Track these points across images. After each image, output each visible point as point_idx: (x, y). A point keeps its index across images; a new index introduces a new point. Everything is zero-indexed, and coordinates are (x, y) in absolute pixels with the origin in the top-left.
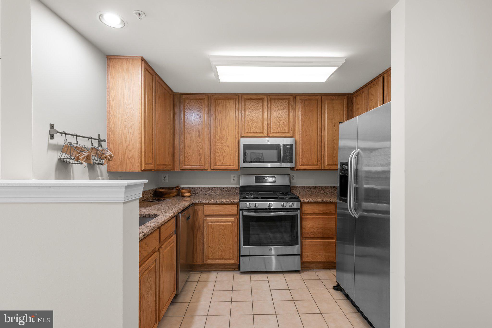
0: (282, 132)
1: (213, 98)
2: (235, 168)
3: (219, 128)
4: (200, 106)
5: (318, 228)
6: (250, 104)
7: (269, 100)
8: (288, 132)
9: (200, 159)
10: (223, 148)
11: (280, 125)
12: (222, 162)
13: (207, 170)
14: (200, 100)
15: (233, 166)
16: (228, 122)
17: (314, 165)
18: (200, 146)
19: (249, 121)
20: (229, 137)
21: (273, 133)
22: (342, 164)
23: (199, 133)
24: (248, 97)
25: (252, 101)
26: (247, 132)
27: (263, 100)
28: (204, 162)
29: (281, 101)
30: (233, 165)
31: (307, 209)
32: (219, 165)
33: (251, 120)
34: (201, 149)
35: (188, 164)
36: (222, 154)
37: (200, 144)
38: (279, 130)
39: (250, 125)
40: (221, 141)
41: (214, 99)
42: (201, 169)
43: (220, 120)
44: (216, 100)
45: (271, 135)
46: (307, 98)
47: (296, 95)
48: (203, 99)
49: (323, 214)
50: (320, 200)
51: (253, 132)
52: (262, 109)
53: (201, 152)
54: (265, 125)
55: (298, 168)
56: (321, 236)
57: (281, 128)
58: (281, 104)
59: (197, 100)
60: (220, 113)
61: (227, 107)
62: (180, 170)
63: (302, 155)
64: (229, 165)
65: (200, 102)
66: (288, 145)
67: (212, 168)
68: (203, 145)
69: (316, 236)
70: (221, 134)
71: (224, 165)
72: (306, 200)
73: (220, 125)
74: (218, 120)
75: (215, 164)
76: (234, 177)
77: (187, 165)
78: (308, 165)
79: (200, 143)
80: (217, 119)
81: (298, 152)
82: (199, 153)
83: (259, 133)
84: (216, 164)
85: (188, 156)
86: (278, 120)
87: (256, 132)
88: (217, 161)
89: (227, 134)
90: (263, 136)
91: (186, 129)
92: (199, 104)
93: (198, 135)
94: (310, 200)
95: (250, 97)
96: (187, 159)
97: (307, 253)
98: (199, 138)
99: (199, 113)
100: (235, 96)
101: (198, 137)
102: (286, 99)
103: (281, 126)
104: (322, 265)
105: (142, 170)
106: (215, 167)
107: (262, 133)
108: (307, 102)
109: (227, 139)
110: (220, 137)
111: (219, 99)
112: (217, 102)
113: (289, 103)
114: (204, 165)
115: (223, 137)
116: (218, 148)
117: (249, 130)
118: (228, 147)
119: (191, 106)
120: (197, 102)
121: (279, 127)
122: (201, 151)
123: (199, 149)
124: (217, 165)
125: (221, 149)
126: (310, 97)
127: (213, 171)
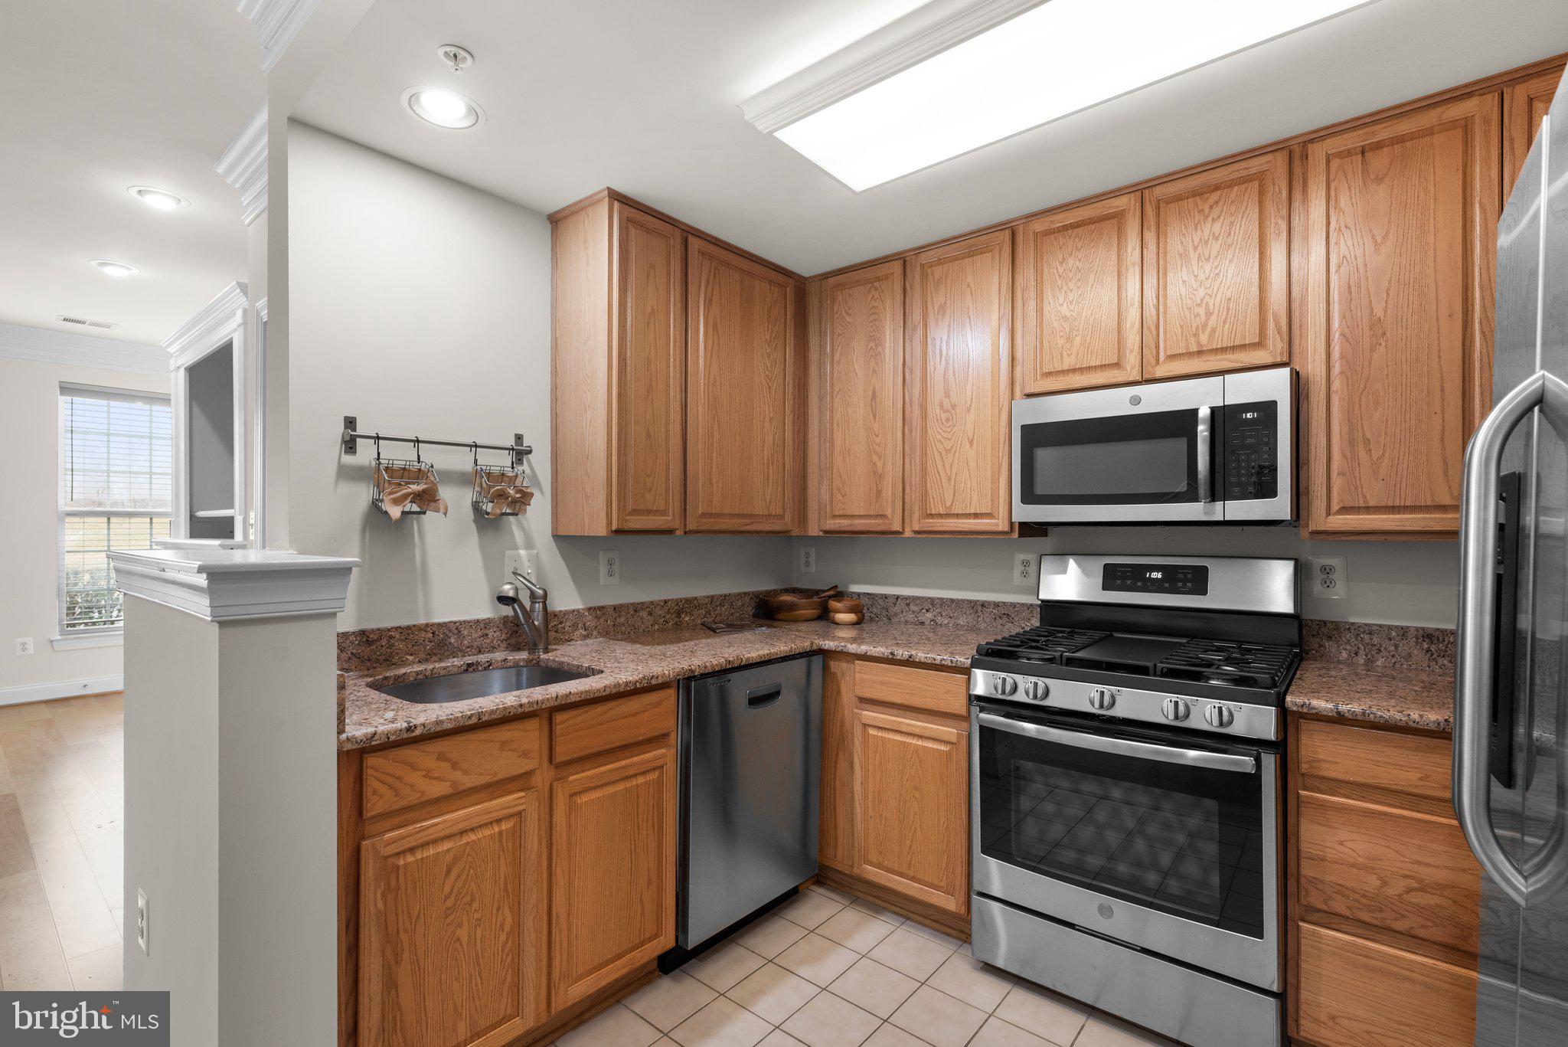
0: (1223, 350)
1: (919, 266)
2: (998, 525)
3: (939, 371)
6: (1061, 248)
7: (1149, 207)
8: (1259, 345)
9: (879, 493)
10: (954, 448)
11: (1209, 314)
12: (948, 504)
13: (900, 533)
15: (991, 519)
18: (876, 447)
19: (1056, 324)
20: (973, 406)
21: (1172, 357)
23: (874, 402)
24: (1052, 222)
25: (1070, 237)
26: (1049, 374)
27: (1118, 216)
28: (890, 503)
30: (989, 515)
31: (1331, 753)
32: (940, 516)
33: (1065, 318)
34: (880, 457)
35: (841, 513)
36: (948, 471)
37: (878, 440)
38: (1204, 338)
39: (1061, 342)
40: (947, 420)
41: (922, 265)
42: (881, 529)
43: (941, 343)
44: (927, 270)
45: (1160, 372)
47: (1310, 141)
48: (886, 277)
51: (1074, 370)
53: (880, 470)
54: (1132, 326)
55: (1322, 528)
57: (1213, 330)
58: (1216, 212)
59: (869, 286)
60: (944, 313)
61: (969, 286)
62: (821, 534)
64: (976, 516)
65: (876, 289)
66: (1248, 407)
67: (917, 527)
68: (885, 444)
70: (948, 395)
71: (958, 516)
73: (943, 359)
75: (926, 511)
76: (1025, 563)
77: (841, 516)
79: (877, 436)
80: (932, 339)
81: (1323, 439)
82: (874, 474)
83: (1103, 367)
84: (929, 512)
85: (843, 486)
86: (1201, 292)
88: (932, 500)
89: (969, 394)
90: (1122, 378)
91: (838, 393)
94: (1356, 706)
96: (839, 497)
98: (874, 417)
99: (874, 330)
101: (871, 415)
103: (1214, 318)
105: (617, 532)
106: (927, 521)
107: (1117, 365)
108: (1379, 161)
109: (969, 410)
110: (941, 405)
112: (934, 277)
113: (1262, 193)
114: (891, 516)
115: (954, 407)
116: (935, 450)
117: (1055, 365)
118: (971, 443)
119: (850, 312)
120: (869, 292)
121: (1205, 325)
122: (880, 464)
123: (875, 458)
124: (931, 516)
125: (948, 451)
126: (1384, 132)
127: (919, 536)
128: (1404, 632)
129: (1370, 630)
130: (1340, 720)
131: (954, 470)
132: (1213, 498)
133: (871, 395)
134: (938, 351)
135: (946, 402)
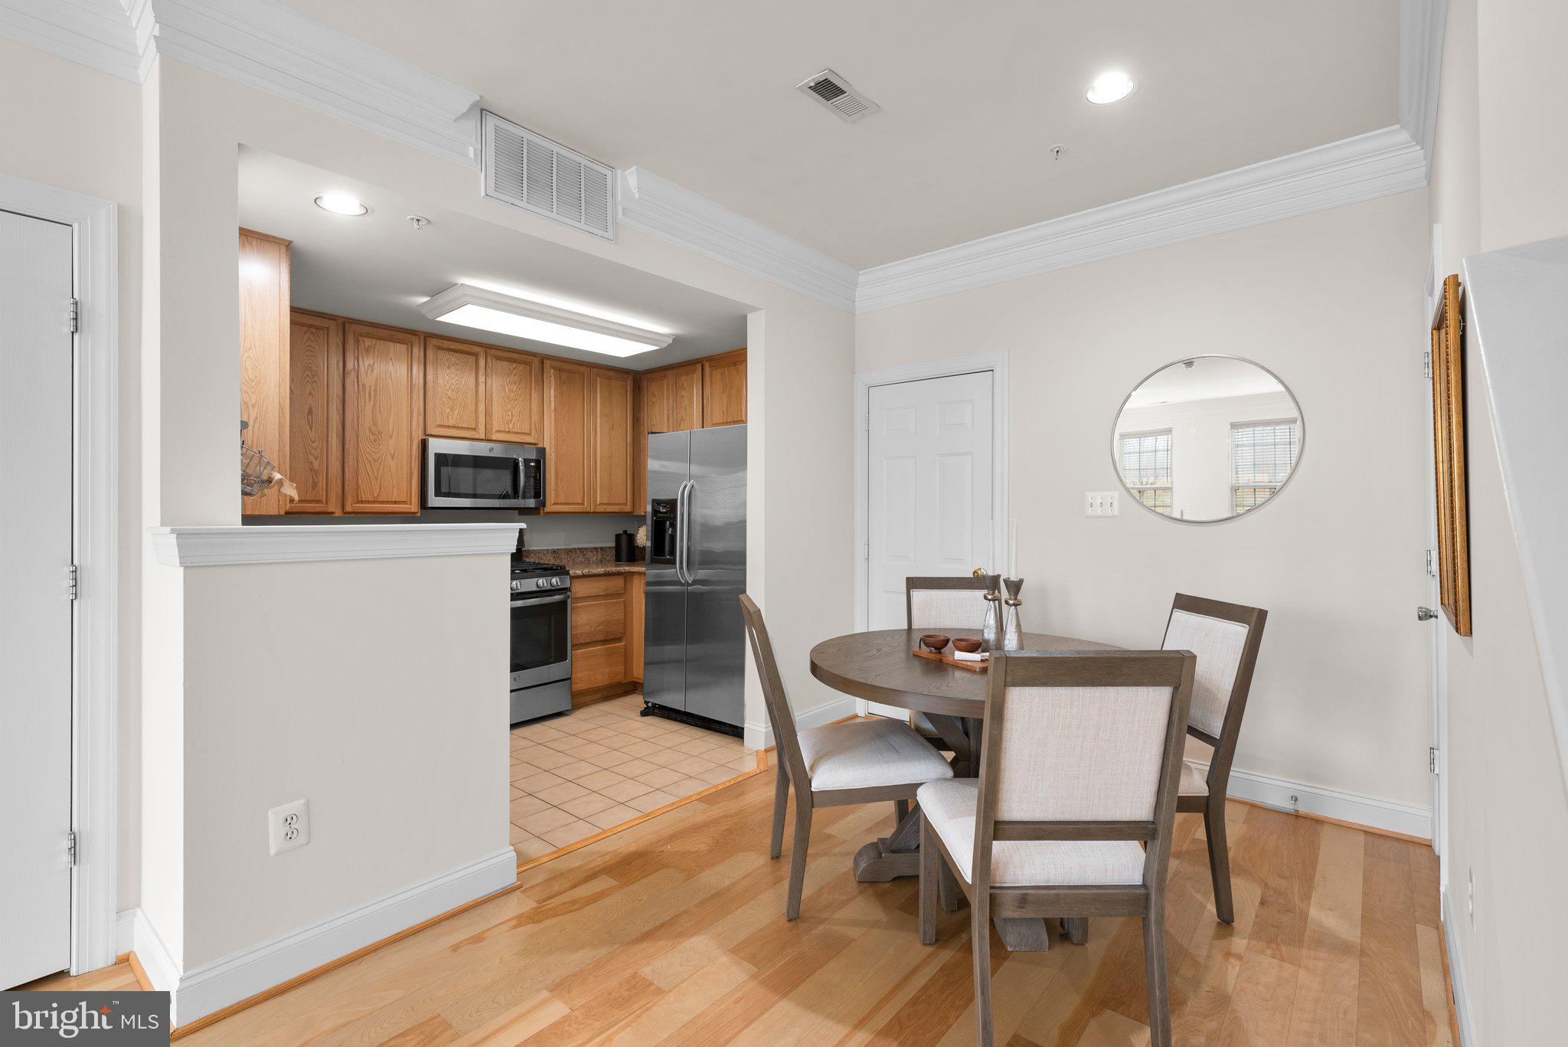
0: (517, 433)
1: (351, 331)
2: (411, 508)
3: (369, 407)
4: (313, 345)
5: (597, 624)
6: (447, 360)
7: (489, 358)
8: (529, 434)
9: (315, 485)
10: (380, 459)
11: (513, 416)
12: (376, 495)
13: (333, 513)
14: (313, 330)
15: (405, 504)
16: (392, 395)
17: (578, 504)
18: (313, 451)
19: (444, 399)
20: (394, 435)
21: (498, 431)
22: (656, 503)
23: (310, 417)
24: (442, 343)
25: (452, 356)
26: (441, 426)
27: (476, 355)
28: (325, 493)
29: (515, 365)
30: (404, 502)
31: (580, 589)
32: (369, 502)
33: (449, 397)
34: (316, 459)
36: (375, 471)
37: (314, 445)
38: (511, 426)
39: (448, 410)
40: (375, 441)
41: (354, 332)
42: (317, 510)
43: (370, 390)
44: (360, 338)
45: (494, 438)
46: (565, 366)
47: (544, 358)
48: (321, 328)
49: (605, 596)
50: (601, 570)
51: (454, 427)
52: (474, 376)
53: (317, 467)
54: (482, 412)
55: (549, 511)
56: (603, 638)
57: (514, 424)
58: (515, 372)
59: (305, 329)
60: (372, 370)
61: (391, 359)
63: (556, 484)
64: (395, 502)
65: (313, 333)
66: (531, 460)
67: (349, 509)
68: (322, 451)
69: (594, 640)
70: (375, 424)
71: (382, 502)
72: (579, 572)
73: (372, 400)
74: (364, 389)
75: (358, 498)
78: (567, 504)
79: (314, 442)
80: (364, 385)
81: (549, 476)
82: (311, 470)
83: (468, 428)
84: (360, 500)
86: (509, 405)
87: (461, 428)
88: (362, 492)
89: (391, 426)
90: (477, 437)
92: (309, 338)
93: (308, 421)
94: (586, 571)
95: (446, 344)
97: (579, 675)
98: (311, 428)
99: (310, 363)
100: (410, 336)
101: (308, 427)
102: (525, 363)
103: (514, 418)
104: (599, 695)
105: (287, 513)
106: (357, 505)
107: (474, 430)
108: (564, 376)
109: (391, 437)
110: (371, 431)
111: (368, 336)
112: (364, 344)
113: (531, 371)
114: (324, 501)
115: (380, 433)
116: (364, 458)
117: (446, 422)
118: (393, 457)
120: (305, 333)
121: (511, 421)
122: (316, 464)
123: (311, 458)
124: (362, 502)
125: (375, 461)
126: (570, 367)
127: (348, 515)
128: (548, 550)
129: (539, 552)
130: (583, 576)
131: (381, 472)
132: (524, 497)
133: (307, 411)
134: (367, 391)
135: (374, 428)
